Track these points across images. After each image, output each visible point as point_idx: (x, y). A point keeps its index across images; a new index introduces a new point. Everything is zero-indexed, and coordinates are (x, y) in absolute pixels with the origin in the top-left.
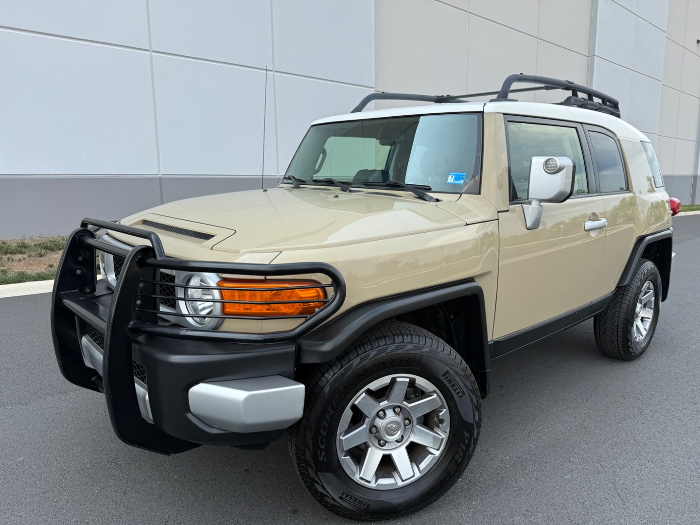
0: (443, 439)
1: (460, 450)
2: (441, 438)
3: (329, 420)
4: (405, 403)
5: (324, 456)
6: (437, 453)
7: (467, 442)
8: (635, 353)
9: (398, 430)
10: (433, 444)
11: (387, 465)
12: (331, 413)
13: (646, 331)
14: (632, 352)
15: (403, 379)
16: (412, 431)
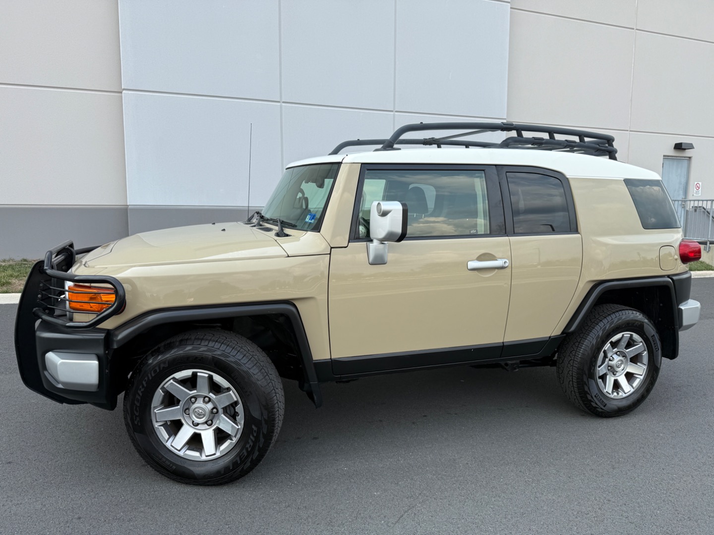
0: (238, 429)
1: (250, 441)
2: (237, 427)
3: (141, 395)
4: (211, 394)
5: (138, 421)
6: (235, 440)
7: (255, 435)
8: (602, 409)
9: (204, 415)
10: (232, 432)
11: (196, 442)
12: (143, 390)
13: (633, 388)
14: (596, 408)
15: (203, 374)
16: (218, 419)
